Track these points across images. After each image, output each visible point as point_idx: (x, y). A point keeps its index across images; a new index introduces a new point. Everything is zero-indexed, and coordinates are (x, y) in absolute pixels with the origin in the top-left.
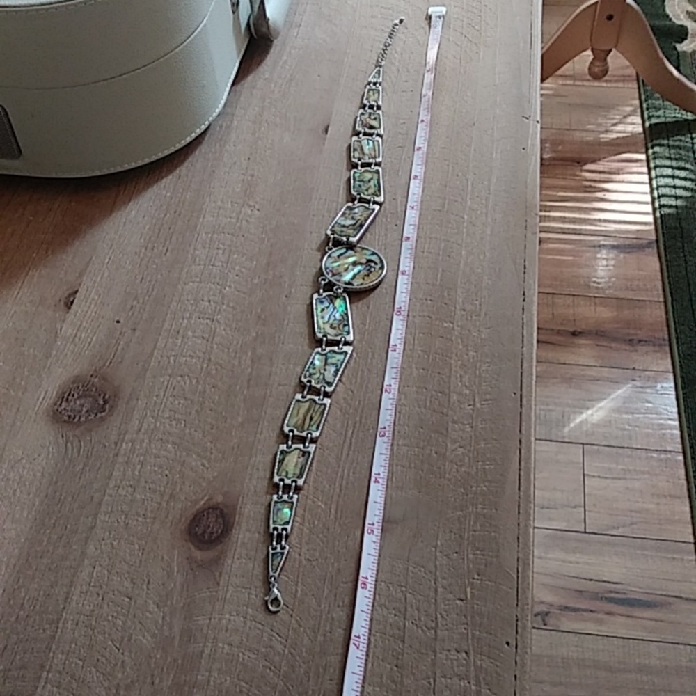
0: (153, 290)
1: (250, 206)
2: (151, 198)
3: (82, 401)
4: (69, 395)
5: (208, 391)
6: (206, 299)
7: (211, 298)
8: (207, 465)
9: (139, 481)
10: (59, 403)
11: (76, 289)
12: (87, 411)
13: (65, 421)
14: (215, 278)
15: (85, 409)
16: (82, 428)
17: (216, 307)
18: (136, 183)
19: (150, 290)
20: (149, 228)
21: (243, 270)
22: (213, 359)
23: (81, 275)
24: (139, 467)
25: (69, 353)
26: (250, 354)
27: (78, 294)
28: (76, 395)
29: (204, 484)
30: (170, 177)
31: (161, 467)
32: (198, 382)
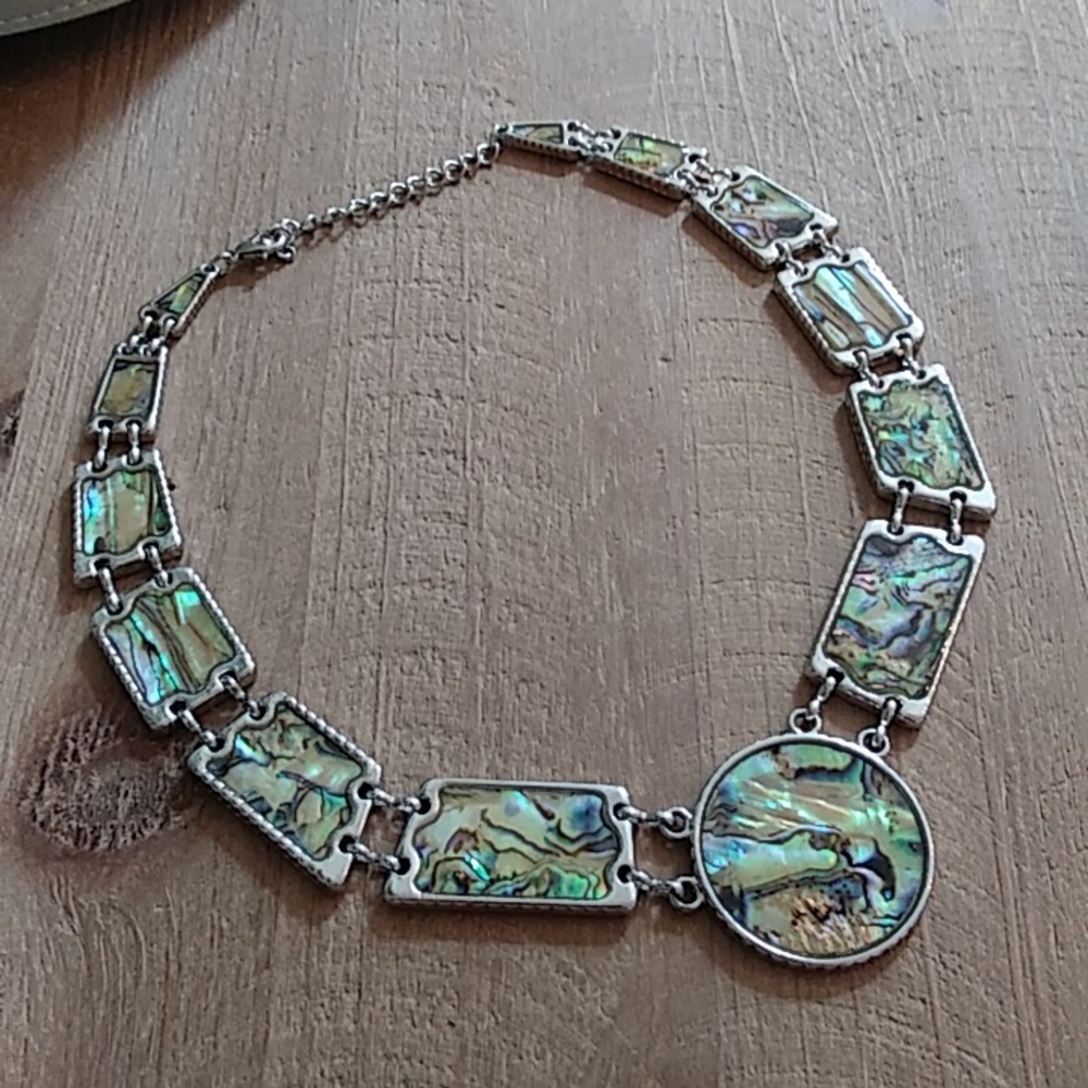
0: (255, 374)
1: (483, 92)
2: (187, 92)
3: (111, 774)
4: (60, 757)
5: (510, 695)
6: (424, 387)
7: (439, 383)
8: (579, 971)
9: (361, 1055)
10: (33, 790)
11: (14, 390)
12: (133, 809)
13: (66, 854)
14: (437, 319)
15: (124, 804)
16: (128, 875)
17: (462, 414)
18: (135, 49)
19: (248, 373)
20: (202, 179)
21: (513, 285)
22: (497, 584)
23: (23, 342)
24: (351, 998)
25: (32, 606)
26: (606, 557)
27: (24, 405)
28: (84, 755)
29: (586, 1044)
30: (230, 24)
31: (423, 992)
32: (469, 666)
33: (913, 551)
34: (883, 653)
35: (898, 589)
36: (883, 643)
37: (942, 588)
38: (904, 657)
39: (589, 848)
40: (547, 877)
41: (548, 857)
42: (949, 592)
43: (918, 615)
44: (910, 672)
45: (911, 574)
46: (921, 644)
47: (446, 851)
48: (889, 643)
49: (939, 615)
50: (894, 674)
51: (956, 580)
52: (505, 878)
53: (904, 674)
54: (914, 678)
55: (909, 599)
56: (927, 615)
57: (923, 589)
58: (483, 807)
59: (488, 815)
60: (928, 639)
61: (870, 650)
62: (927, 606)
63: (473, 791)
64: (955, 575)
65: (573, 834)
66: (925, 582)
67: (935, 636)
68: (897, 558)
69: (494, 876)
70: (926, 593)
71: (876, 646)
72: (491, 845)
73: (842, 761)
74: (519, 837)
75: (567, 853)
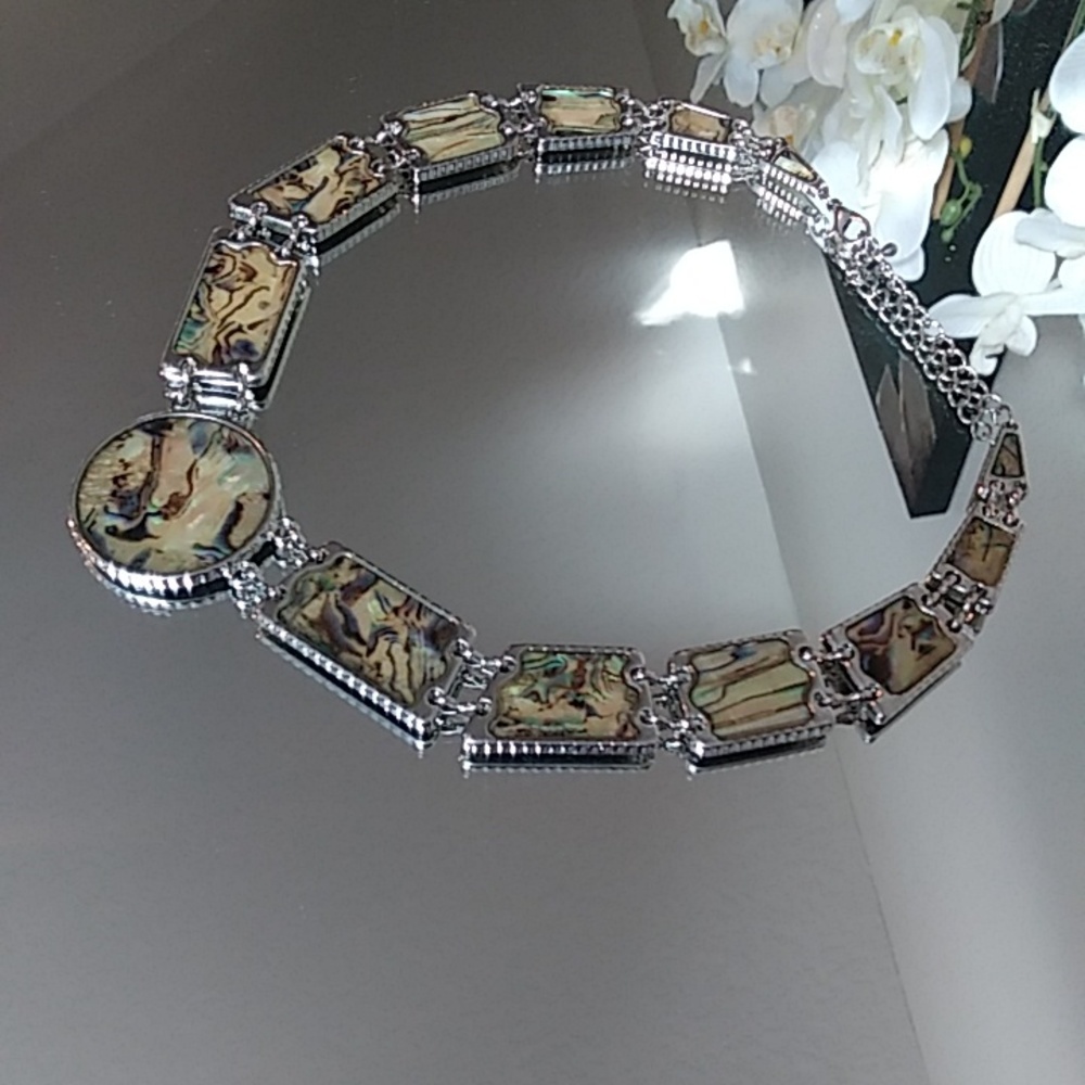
33: (432, 657)
34: (332, 599)
35: (395, 633)
36: (342, 603)
37: (387, 670)
38: (322, 616)
39: (218, 348)
40: (203, 319)
41: (218, 323)
42: (379, 675)
43: (361, 642)
44: (305, 617)
45: (407, 649)
46: (331, 636)
47: (243, 264)
48: (340, 608)
49: (357, 659)
50: (309, 602)
51: (392, 686)
52: (209, 294)
53: (306, 611)
54: (300, 619)
55: (381, 640)
56: (362, 650)
57: (389, 653)
58: (272, 288)
59: (264, 291)
60: (334, 640)
61: (337, 592)
62: (370, 651)
63: (287, 285)
64: (398, 686)
65: (233, 340)
66: (397, 659)
67: (336, 649)
68: (429, 643)
69: (214, 288)
70: (384, 655)
71: (339, 598)
72: (241, 288)
73: (236, 537)
74: (240, 307)
75: (218, 333)
